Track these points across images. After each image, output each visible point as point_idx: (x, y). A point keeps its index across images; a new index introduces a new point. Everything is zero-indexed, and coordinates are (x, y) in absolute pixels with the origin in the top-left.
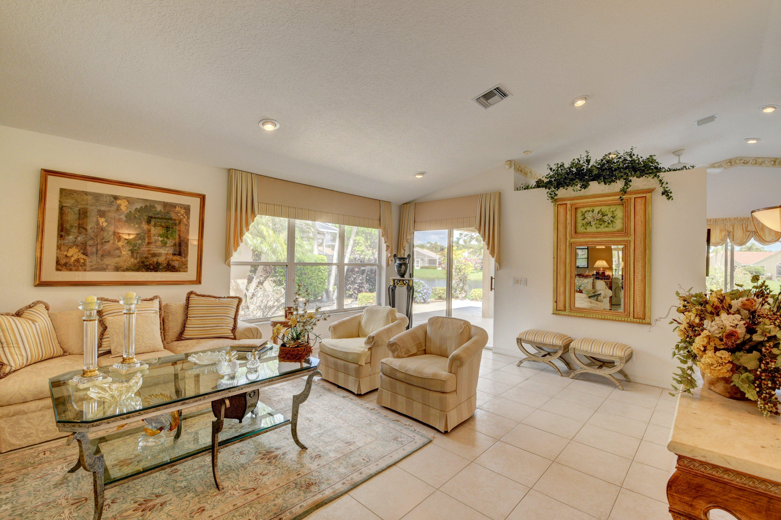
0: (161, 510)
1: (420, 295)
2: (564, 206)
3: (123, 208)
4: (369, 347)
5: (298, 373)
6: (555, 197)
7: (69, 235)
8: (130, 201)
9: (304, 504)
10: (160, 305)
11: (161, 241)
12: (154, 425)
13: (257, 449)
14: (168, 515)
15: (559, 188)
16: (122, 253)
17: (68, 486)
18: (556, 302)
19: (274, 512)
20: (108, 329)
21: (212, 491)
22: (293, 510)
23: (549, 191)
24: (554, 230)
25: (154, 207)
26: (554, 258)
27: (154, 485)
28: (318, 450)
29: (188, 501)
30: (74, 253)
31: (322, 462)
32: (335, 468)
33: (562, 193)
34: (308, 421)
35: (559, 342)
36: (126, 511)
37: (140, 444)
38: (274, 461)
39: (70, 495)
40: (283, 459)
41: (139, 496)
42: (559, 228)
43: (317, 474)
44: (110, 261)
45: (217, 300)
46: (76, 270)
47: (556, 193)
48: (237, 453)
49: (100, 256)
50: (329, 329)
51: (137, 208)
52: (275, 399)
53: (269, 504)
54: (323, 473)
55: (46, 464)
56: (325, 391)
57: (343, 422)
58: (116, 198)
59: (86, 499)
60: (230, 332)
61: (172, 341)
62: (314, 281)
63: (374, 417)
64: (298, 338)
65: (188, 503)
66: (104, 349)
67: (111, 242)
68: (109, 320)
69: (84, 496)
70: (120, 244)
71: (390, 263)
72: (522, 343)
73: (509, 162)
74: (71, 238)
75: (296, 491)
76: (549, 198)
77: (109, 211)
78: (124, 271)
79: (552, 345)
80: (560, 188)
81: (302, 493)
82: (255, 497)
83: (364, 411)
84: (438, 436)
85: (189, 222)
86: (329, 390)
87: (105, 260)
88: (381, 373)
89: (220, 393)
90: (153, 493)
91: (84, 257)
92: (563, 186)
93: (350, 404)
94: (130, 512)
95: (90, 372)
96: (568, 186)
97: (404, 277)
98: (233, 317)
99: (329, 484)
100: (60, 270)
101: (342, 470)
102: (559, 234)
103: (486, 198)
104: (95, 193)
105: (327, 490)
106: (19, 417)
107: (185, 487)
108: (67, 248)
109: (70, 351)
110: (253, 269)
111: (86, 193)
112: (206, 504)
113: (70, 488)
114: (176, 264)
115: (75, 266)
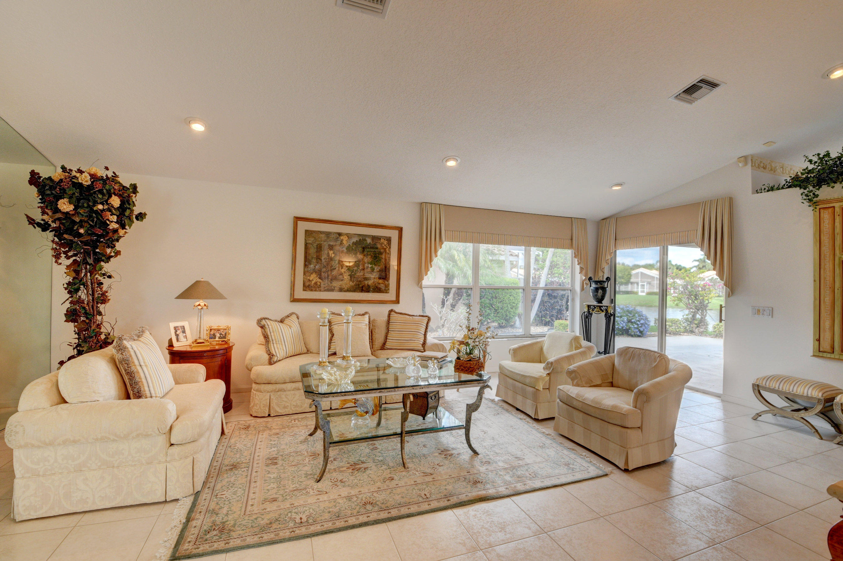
0: (365, 472)
1: (636, 326)
2: (830, 210)
3: (344, 242)
4: (548, 372)
5: (468, 383)
6: (815, 199)
7: (310, 264)
8: (349, 236)
9: (470, 495)
10: (369, 319)
11: (370, 268)
12: (362, 408)
13: (437, 446)
14: (368, 476)
15: (820, 187)
16: (343, 277)
17: (308, 444)
18: (819, 340)
19: (444, 494)
20: (335, 336)
21: (400, 468)
22: (460, 497)
23: (806, 191)
24: (815, 243)
25: (366, 240)
26: (815, 281)
27: (361, 455)
28: (488, 458)
29: (382, 470)
30: (314, 278)
31: (490, 468)
32: (501, 475)
33: (825, 192)
34: (483, 433)
35: (817, 394)
36: (342, 467)
37: (353, 422)
38: (449, 457)
39: (309, 450)
40: (457, 457)
41: (351, 460)
42: (822, 241)
43: (484, 476)
44: (336, 284)
45: (411, 317)
46: (315, 291)
47: (816, 193)
48: (421, 445)
49: (330, 280)
50: (509, 351)
51: (354, 242)
52: (456, 409)
53: (442, 488)
54: (490, 476)
55: (296, 428)
56: (503, 411)
57: (516, 440)
58: (340, 234)
59: (319, 455)
60: (421, 346)
61: (378, 350)
62: (505, 305)
63: (548, 442)
64: (471, 353)
65: (382, 471)
66: (332, 351)
67: (337, 269)
68: (335, 328)
69: (317, 452)
70: (343, 270)
71: (585, 286)
72: (762, 392)
73: (742, 158)
74: (312, 266)
75: (464, 483)
76: (805, 201)
77: (335, 245)
78: (345, 291)
79: (807, 396)
80: (823, 186)
81: (469, 486)
82: (431, 480)
83: (539, 435)
84: (616, 471)
85: (390, 251)
86: (507, 410)
87: (333, 283)
88: (558, 400)
89: (406, 388)
90: (360, 460)
91: (320, 280)
92: (828, 183)
93: (526, 426)
94: (345, 469)
95: (324, 362)
96: (835, 182)
97: (602, 303)
98: (424, 333)
99: (494, 486)
100: (306, 291)
101: (508, 478)
102: (823, 249)
103: (710, 207)
104: (326, 232)
105: (491, 490)
106: (282, 393)
107: (381, 461)
108: (309, 274)
109: (311, 351)
110: (446, 292)
111: (321, 232)
112: (394, 476)
113: (309, 445)
114: (382, 286)
115: (314, 287)
